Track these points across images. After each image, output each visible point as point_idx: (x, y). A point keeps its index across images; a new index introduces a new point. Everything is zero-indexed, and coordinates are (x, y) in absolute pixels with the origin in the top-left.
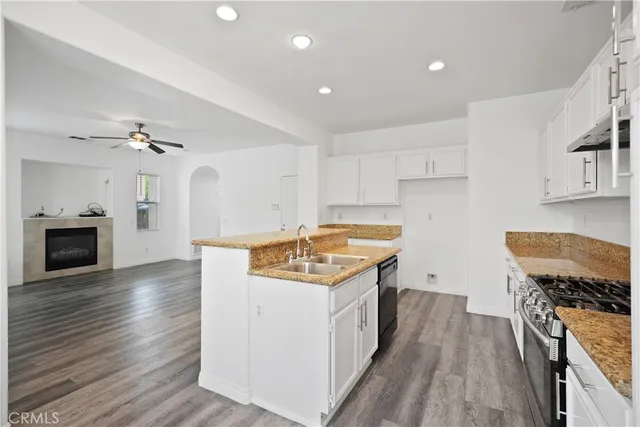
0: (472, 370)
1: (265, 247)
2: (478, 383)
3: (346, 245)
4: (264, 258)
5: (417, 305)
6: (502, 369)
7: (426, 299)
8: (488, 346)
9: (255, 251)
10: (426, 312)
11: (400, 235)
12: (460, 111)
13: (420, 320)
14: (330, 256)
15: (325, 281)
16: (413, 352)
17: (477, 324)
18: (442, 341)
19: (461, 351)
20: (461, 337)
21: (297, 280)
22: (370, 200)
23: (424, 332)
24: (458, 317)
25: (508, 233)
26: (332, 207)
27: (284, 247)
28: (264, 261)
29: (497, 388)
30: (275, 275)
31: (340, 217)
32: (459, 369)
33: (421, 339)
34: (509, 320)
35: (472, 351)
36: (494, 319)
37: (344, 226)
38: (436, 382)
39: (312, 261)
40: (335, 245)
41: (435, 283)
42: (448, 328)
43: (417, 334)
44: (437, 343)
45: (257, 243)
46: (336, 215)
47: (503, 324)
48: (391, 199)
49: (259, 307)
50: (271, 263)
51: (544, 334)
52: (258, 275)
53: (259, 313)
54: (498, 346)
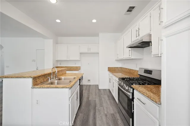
0: (104, 105)
1: (40, 76)
2: (107, 108)
3: (66, 73)
4: (38, 81)
5: (86, 89)
6: (111, 102)
7: (88, 87)
8: (106, 97)
9: (35, 79)
10: (89, 91)
11: (80, 69)
12: (97, 35)
13: (88, 93)
14: (63, 77)
15: (67, 87)
16: (89, 103)
17: (102, 91)
18: (95, 98)
19: (100, 100)
20: (100, 96)
21: (56, 88)
22: (71, 59)
23: (90, 97)
24: (97, 91)
25: (108, 67)
26: (57, 61)
27: (46, 76)
28: (39, 82)
29: (111, 108)
30: (46, 87)
31: (60, 64)
32: (101, 105)
33: (90, 99)
34: (109, 89)
35: (103, 99)
36: (105, 90)
37: (62, 67)
38: (97, 111)
39: (57, 80)
40: (63, 74)
41: (90, 82)
42: (96, 95)
43: (88, 98)
44: (94, 99)
45: (36, 75)
46: (59, 64)
47: (108, 91)
48: (78, 58)
49: (37, 101)
50: (42, 82)
51: (128, 92)
52: (37, 88)
53: (37, 103)
54: (108, 97)
